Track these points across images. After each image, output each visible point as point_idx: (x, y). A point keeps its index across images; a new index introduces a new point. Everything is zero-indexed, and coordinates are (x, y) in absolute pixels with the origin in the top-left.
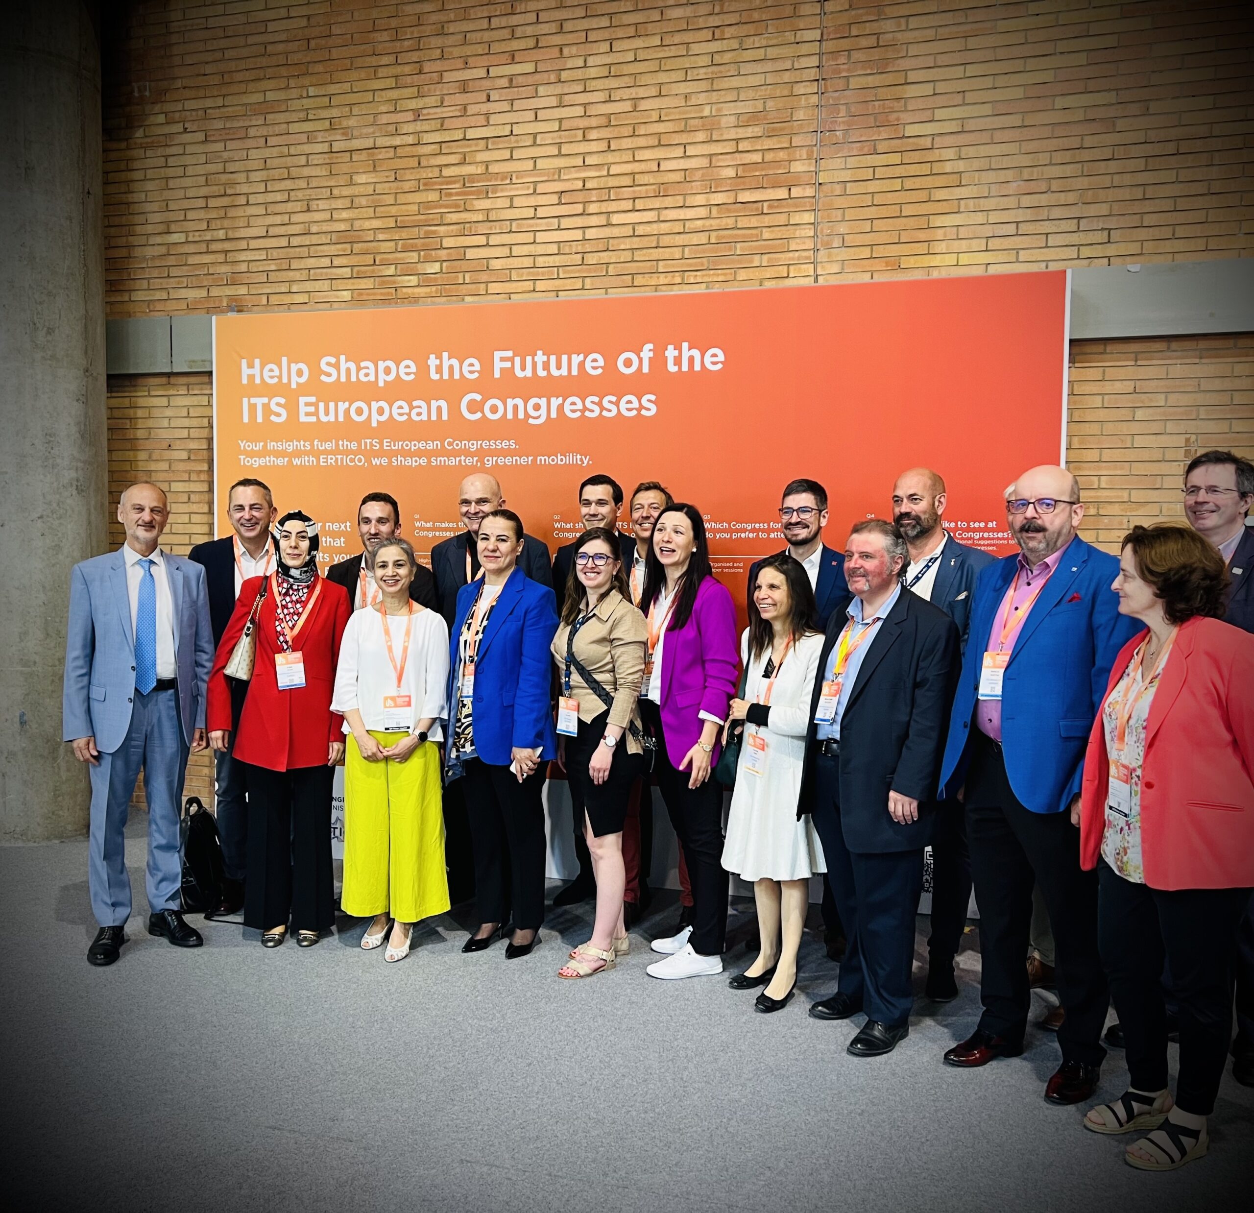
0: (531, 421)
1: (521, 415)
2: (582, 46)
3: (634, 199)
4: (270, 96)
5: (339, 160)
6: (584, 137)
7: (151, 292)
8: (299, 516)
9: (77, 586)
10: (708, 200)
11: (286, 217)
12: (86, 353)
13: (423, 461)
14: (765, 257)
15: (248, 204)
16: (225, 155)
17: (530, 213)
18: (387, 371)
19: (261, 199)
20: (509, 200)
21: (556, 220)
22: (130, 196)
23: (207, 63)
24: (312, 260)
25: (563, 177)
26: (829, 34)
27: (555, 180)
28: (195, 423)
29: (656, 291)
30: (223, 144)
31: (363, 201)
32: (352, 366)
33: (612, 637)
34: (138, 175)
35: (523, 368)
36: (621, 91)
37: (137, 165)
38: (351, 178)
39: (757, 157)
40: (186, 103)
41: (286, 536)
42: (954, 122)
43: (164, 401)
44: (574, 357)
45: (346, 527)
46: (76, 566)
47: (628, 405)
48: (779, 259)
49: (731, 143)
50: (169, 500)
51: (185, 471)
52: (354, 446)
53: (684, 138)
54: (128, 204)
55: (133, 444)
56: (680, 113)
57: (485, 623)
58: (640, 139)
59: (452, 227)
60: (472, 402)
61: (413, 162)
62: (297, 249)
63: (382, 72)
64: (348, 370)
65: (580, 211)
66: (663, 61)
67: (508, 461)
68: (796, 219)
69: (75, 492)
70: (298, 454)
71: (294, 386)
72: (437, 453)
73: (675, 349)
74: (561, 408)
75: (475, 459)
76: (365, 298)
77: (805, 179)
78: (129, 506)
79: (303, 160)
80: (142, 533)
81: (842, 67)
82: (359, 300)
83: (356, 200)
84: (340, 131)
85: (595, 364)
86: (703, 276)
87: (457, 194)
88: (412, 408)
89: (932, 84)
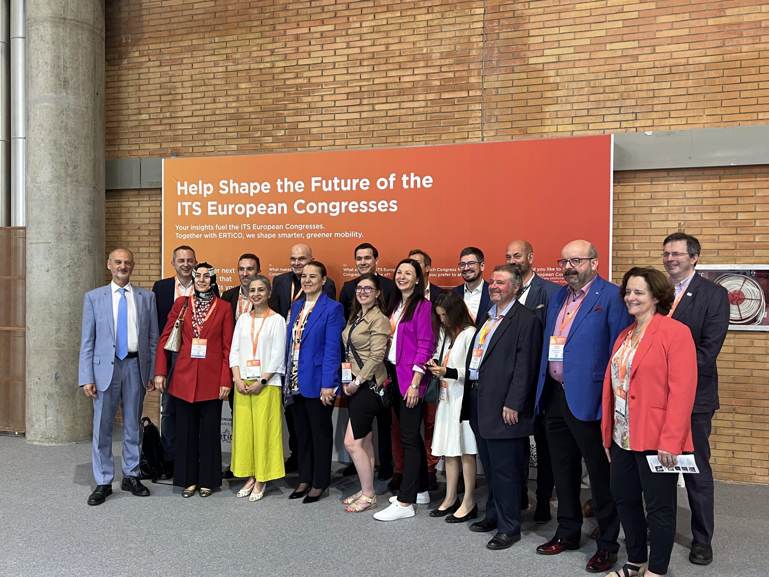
0: (331, 214)
1: (326, 211)
2: (359, 16)
3: (387, 97)
4: (195, 42)
5: (231, 76)
6: (360, 64)
7: (131, 146)
8: (205, 265)
9: (87, 304)
10: (426, 97)
11: (203, 106)
12: (94, 178)
13: (274, 236)
14: (456, 128)
15: (182, 99)
16: (171, 73)
17: (332, 104)
18: (255, 188)
19: (189, 96)
20: (321, 97)
21: (346, 108)
22: (119, 94)
23: (162, 25)
24: (216, 129)
25: (349, 85)
26: (488, 10)
27: (345, 87)
28: (153, 215)
29: (399, 145)
30: (169, 67)
31: (244, 98)
32: (236, 185)
33: (371, 330)
34: (124, 84)
35: (327, 186)
36: (379, 40)
37: (123, 78)
38: (237, 85)
39: (451, 75)
40: (150, 46)
41: (198, 276)
42: (554, 57)
43: (136, 204)
44: (354, 180)
45: (232, 271)
46: (86, 294)
47: (382, 206)
48: (463, 129)
49: (438, 67)
50: (134, 257)
51: (147, 242)
52: (237, 228)
53: (413, 65)
54: (118, 99)
55: (119, 227)
56: (411, 52)
57: (306, 322)
58: (390, 65)
59: (290, 111)
60: (300, 204)
61: (270, 77)
62: (209, 123)
63: (254, 30)
64: (234, 187)
65: (358, 103)
66: (402, 24)
67: (319, 235)
68: (472, 107)
69: (87, 253)
70: (207, 232)
71: (205, 196)
72: (280, 231)
73: (407, 176)
74: (347, 207)
75: (302, 234)
76: (244, 148)
77: (477, 86)
78: (113, 261)
79: (212, 76)
80: (120, 275)
81: (495, 28)
82: (241, 151)
83: (240, 97)
84: (231, 61)
85: (365, 184)
86: (423, 137)
87: (294, 94)
88: (268, 207)
89: (542, 37)
